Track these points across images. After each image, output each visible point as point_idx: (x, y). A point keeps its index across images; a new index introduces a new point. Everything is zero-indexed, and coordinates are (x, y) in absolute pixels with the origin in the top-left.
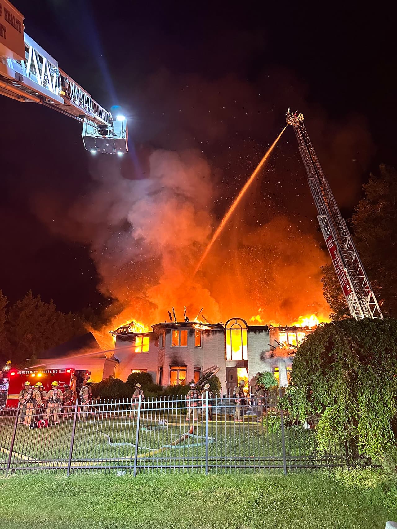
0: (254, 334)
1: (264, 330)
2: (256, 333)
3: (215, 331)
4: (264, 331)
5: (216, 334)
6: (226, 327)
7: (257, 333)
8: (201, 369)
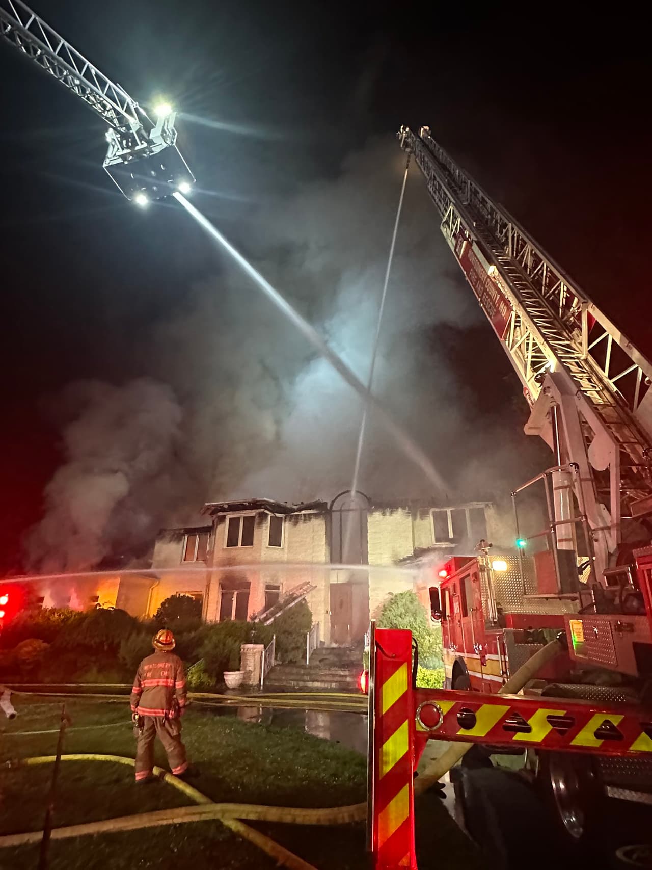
0: (381, 517)
1: (402, 507)
2: (384, 514)
3: (309, 514)
4: (400, 510)
5: (310, 519)
6: (331, 507)
7: (388, 514)
8: (281, 588)
